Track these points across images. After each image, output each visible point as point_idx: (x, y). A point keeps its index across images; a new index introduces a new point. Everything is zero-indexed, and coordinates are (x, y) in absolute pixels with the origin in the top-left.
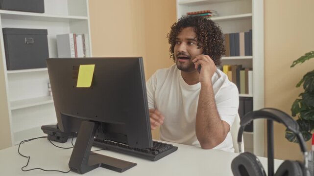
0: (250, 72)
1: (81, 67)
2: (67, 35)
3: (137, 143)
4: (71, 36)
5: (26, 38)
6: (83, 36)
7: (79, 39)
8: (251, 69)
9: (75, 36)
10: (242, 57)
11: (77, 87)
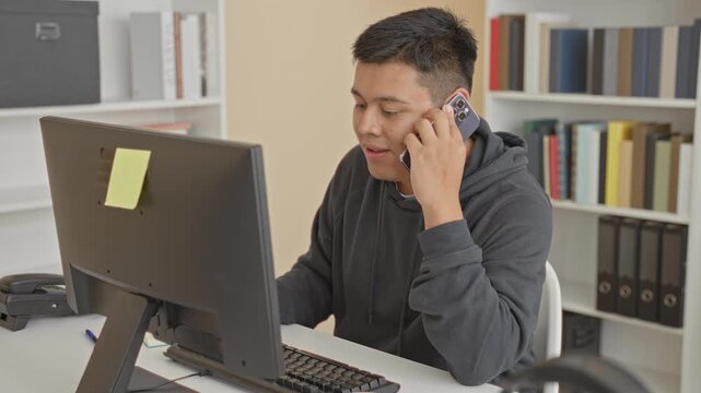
0: (685, 149)
1: (120, 153)
2: (156, 17)
3: (244, 363)
4: (167, 19)
5: (38, 26)
6: (202, 19)
7: (190, 26)
8: (690, 139)
9: (178, 18)
10: (667, 100)
11: (107, 204)
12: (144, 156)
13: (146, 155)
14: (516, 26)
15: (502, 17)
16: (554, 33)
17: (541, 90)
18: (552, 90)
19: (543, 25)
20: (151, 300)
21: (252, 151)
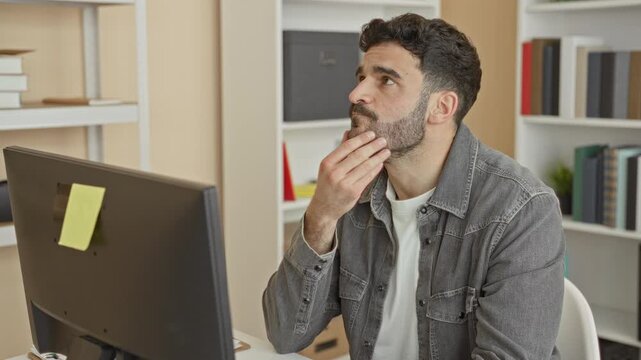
1: (76, 188)
11: (60, 243)
12: (98, 193)
13: (100, 192)
14: (550, 49)
15: (535, 41)
16: (592, 56)
17: (577, 115)
18: (590, 114)
19: (579, 49)
20: (106, 347)
21: (206, 193)
